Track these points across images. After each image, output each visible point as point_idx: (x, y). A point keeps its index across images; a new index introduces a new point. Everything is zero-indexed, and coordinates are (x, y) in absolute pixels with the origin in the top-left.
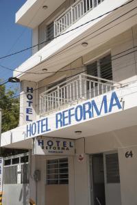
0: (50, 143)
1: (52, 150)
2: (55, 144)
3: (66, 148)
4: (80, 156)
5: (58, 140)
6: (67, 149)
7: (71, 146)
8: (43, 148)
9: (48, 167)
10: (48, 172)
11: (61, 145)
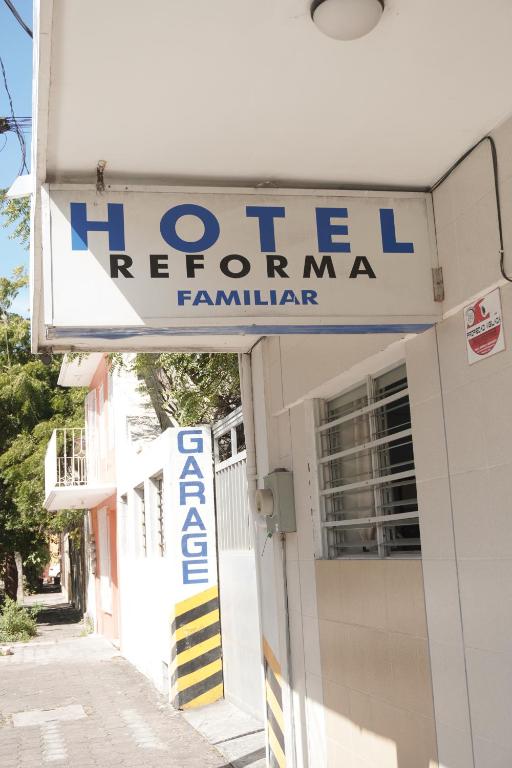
0: (190, 229)
1: (210, 278)
2: (239, 235)
3: (343, 262)
4: (478, 313)
5: (267, 199)
6: (362, 267)
7: (390, 244)
8: (119, 267)
9: (332, 440)
10: (335, 473)
11: (297, 238)
